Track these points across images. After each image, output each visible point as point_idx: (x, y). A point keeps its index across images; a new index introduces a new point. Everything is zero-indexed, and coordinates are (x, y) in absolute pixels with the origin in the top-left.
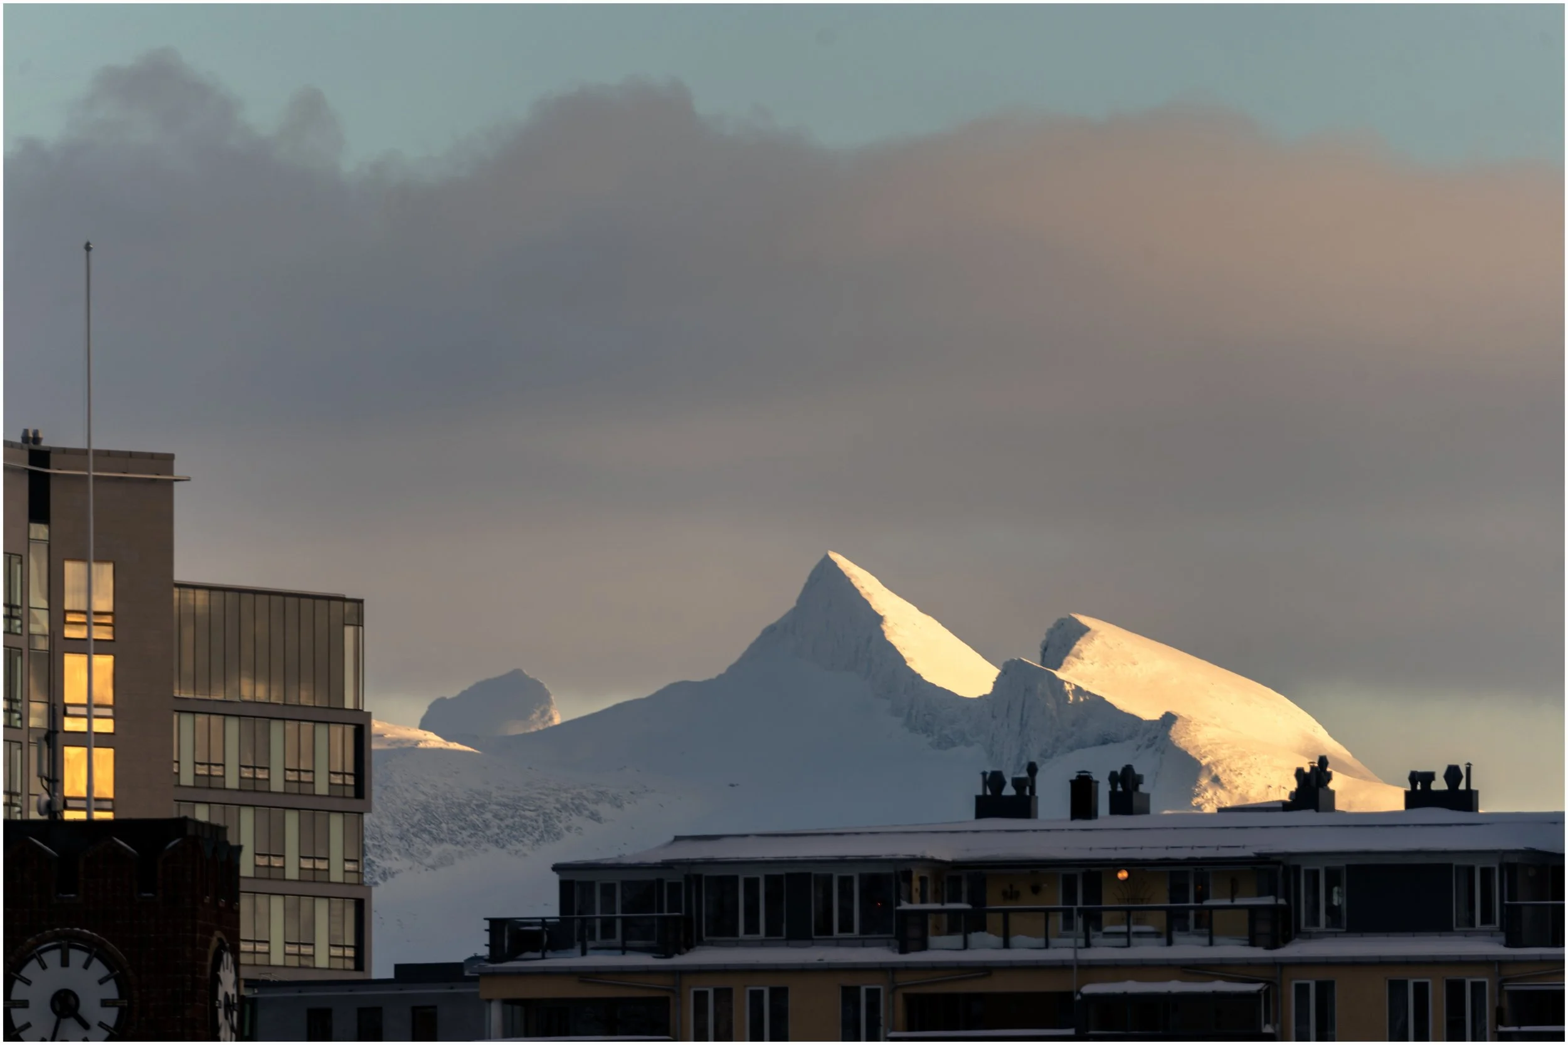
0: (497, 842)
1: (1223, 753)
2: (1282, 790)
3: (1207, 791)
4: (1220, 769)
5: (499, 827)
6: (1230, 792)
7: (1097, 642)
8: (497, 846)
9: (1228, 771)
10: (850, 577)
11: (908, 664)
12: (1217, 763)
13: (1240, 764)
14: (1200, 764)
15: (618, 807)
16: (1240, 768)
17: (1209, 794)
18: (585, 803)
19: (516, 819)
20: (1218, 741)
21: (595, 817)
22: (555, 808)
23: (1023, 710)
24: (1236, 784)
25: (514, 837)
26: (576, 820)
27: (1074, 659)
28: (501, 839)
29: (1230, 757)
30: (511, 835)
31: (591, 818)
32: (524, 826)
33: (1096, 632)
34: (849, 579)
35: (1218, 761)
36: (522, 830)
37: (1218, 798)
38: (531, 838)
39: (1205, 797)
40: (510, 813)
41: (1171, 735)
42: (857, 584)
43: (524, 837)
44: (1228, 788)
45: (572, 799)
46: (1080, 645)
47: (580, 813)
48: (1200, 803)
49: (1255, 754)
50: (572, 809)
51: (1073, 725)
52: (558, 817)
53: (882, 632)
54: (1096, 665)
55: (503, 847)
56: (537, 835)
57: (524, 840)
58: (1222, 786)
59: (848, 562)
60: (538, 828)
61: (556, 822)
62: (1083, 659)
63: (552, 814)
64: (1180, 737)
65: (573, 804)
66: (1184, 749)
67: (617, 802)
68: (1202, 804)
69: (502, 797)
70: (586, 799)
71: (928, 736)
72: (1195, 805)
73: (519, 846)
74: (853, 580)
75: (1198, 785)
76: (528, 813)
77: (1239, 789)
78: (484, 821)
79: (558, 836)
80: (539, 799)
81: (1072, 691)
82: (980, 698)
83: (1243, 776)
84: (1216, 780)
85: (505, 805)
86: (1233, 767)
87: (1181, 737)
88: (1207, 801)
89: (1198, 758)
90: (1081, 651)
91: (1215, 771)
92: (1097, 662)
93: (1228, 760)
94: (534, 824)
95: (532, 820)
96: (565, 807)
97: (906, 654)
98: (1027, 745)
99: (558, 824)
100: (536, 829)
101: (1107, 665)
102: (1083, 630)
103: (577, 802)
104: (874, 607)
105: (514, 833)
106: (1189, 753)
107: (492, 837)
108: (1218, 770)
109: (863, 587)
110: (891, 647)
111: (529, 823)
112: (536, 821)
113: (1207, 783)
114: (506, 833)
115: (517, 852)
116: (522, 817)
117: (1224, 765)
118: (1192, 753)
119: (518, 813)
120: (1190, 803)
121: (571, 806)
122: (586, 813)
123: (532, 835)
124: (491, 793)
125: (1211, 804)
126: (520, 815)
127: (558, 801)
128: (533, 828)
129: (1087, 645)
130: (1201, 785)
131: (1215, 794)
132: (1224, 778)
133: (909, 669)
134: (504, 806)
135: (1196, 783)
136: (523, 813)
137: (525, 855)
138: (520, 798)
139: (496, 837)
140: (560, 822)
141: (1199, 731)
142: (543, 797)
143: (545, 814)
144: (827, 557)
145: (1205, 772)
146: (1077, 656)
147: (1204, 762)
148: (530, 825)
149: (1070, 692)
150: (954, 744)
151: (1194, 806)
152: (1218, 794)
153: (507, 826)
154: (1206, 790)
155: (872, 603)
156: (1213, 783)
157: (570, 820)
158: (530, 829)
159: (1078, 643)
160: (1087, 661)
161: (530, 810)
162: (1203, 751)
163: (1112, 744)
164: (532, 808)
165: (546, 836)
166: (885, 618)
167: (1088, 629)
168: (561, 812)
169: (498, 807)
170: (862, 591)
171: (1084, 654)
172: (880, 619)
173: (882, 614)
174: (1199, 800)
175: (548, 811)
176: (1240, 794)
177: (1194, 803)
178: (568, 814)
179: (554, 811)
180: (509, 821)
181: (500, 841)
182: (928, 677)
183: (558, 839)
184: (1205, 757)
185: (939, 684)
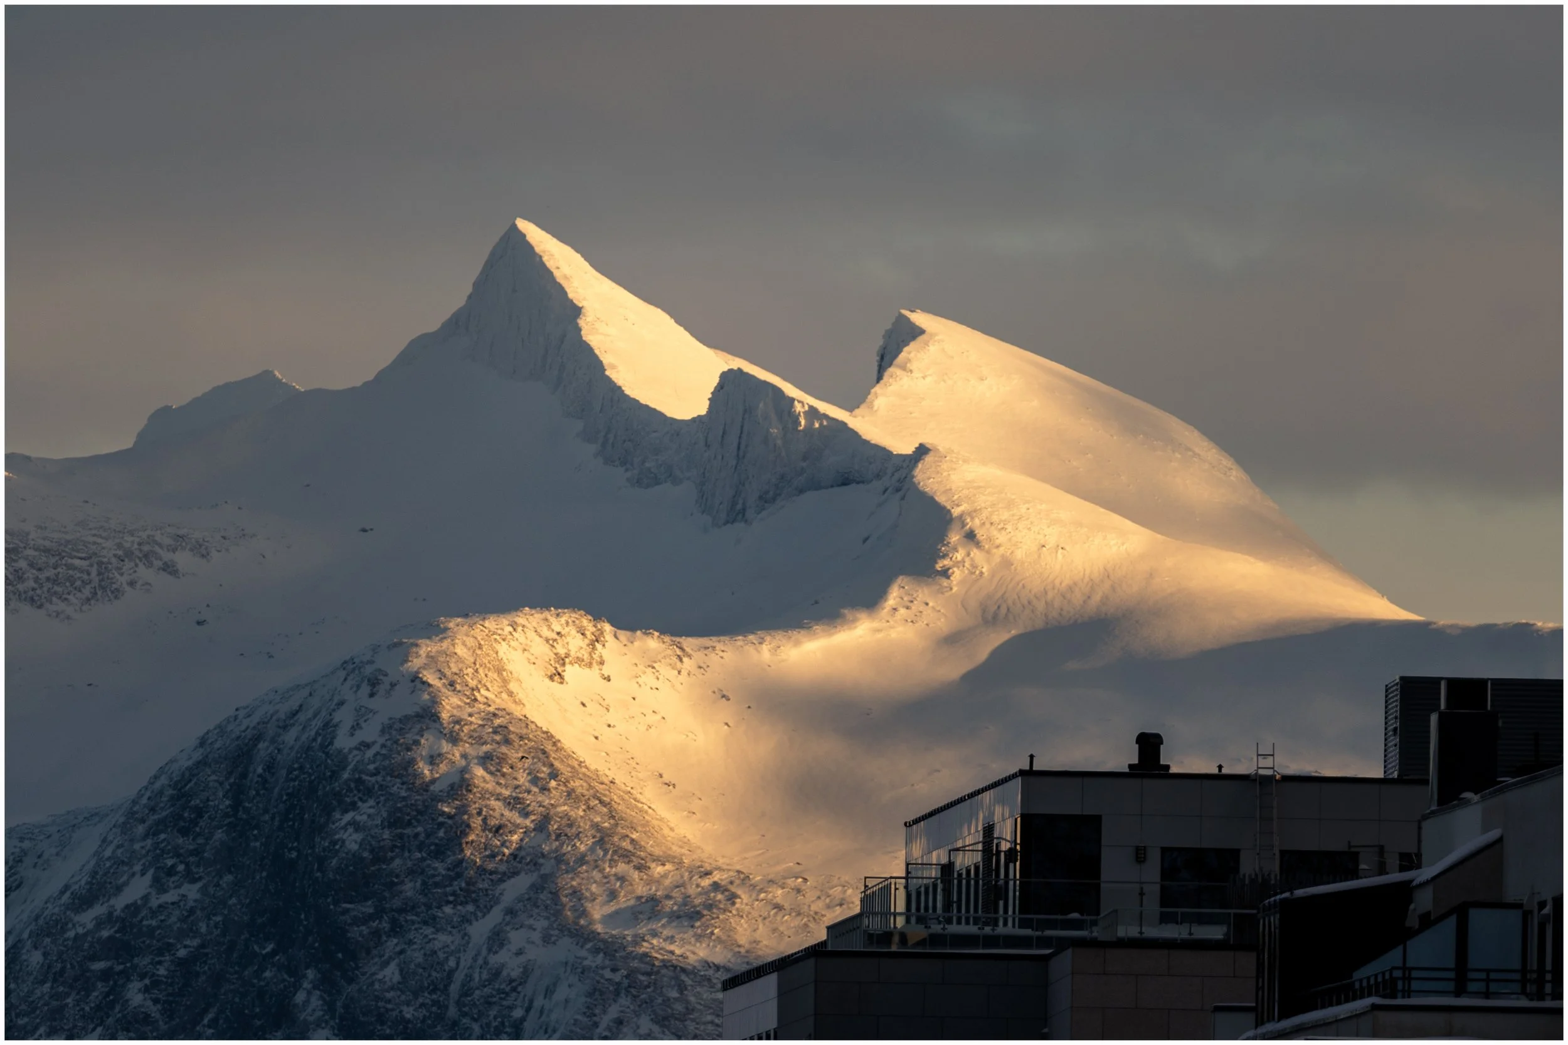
0: (32, 600)
1: (982, 500)
2: (1060, 551)
3: (957, 552)
4: (977, 522)
5: (36, 580)
6: (988, 552)
7: (933, 348)
8: (32, 605)
9: (988, 525)
10: (541, 254)
11: (607, 373)
12: (973, 513)
13: (1005, 515)
14: (951, 515)
15: (203, 556)
16: (1005, 520)
17: (959, 556)
18: (157, 549)
19: (59, 570)
20: (981, 484)
21: (169, 569)
22: (115, 555)
23: (740, 437)
24: (998, 542)
25: (55, 593)
26: (144, 573)
27: (899, 372)
28: (38, 596)
29: (993, 505)
30: (53, 591)
31: (164, 570)
32: (71, 580)
33: (932, 335)
34: (541, 257)
35: (975, 511)
36: (68, 584)
37: (972, 560)
38: (79, 595)
39: (954, 559)
40: (53, 560)
41: (915, 474)
42: (550, 264)
43: (69, 594)
44: (987, 547)
45: (140, 544)
46: (909, 353)
47: (150, 565)
48: (948, 567)
49: (1028, 502)
50: (139, 558)
51: (805, 459)
52: (118, 569)
53: (579, 330)
54: (929, 379)
55: (40, 607)
56: (87, 591)
57: (71, 597)
58: (978, 544)
59: (543, 233)
60: (90, 582)
61: (116, 574)
62: (911, 371)
63: (111, 564)
64: (926, 478)
65: (141, 550)
66: (931, 494)
67: (201, 550)
68: (949, 569)
69: (44, 539)
70: (160, 545)
71: (627, 470)
72: (940, 569)
73: (61, 606)
74: (545, 259)
75: (945, 542)
76: (77, 562)
77: (1002, 549)
78: (15, 570)
79: (117, 593)
80: (95, 543)
81: (805, 413)
82: (694, 420)
83: (1008, 531)
84: (971, 536)
85: (47, 551)
86: (995, 518)
87: (929, 478)
88: (957, 564)
89: (949, 507)
90: (909, 360)
91: (970, 523)
92: (930, 375)
93: (989, 509)
94: (85, 577)
95: (82, 572)
96: (129, 554)
97: (606, 359)
98: (744, 485)
99: (118, 576)
100: (87, 584)
101: (944, 381)
102: (916, 332)
103: (146, 548)
104: (571, 295)
105: (56, 588)
106: (937, 498)
107: (25, 592)
108: (973, 523)
109: (558, 268)
110: (588, 350)
111: (78, 575)
112: (89, 574)
113: (958, 540)
114: (45, 589)
115: (58, 614)
116: (70, 567)
117: (984, 514)
118: (941, 499)
119: (64, 562)
120: (934, 567)
121: (137, 553)
122: (158, 563)
123: (80, 591)
124: (28, 534)
125: (961, 568)
126: (65, 565)
127: (119, 546)
128: (83, 581)
129: (918, 352)
130: (949, 543)
131: (968, 554)
132: (981, 534)
133: (609, 379)
134: (44, 551)
135: (944, 540)
136: (70, 561)
137: (68, 618)
138: (68, 542)
139: (31, 593)
140: (122, 574)
141: (955, 469)
142: (99, 540)
143: (100, 563)
144: (514, 227)
145: (955, 526)
146: (903, 368)
147: (956, 512)
148: (79, 578)
149: (802, 414)
150: (657, 482)
151: (938, 571)
152: (972, 555)
153: (48, 579)
154: (956, 550)
155: (568, 290)
156: (965, 539)
157: (135, 572)
158: (78, 583)
159: (906, 349)
160: (916, 374)
161: (81, 558)
162: (956, 497)
163: (854, 485)
164: (83, 555)
165: (99, 593)
166: (583, 311)
167: (922, 332)
168: (123, 561)
169: (36, 553)
170: (557, 274)
171: (913, 366)
172: (577, 311)
173: (580, 305)
174: (946, 562)
175: (105, 560)
176: (1003, 556)
177: (939, 566)
178: (132, 564)
179: (114, 560)
180: (50, 573)
181: (36, 598)
182: (631, 391)
183: (116, 597)
184: (958, 505)
185: (643, 400)
